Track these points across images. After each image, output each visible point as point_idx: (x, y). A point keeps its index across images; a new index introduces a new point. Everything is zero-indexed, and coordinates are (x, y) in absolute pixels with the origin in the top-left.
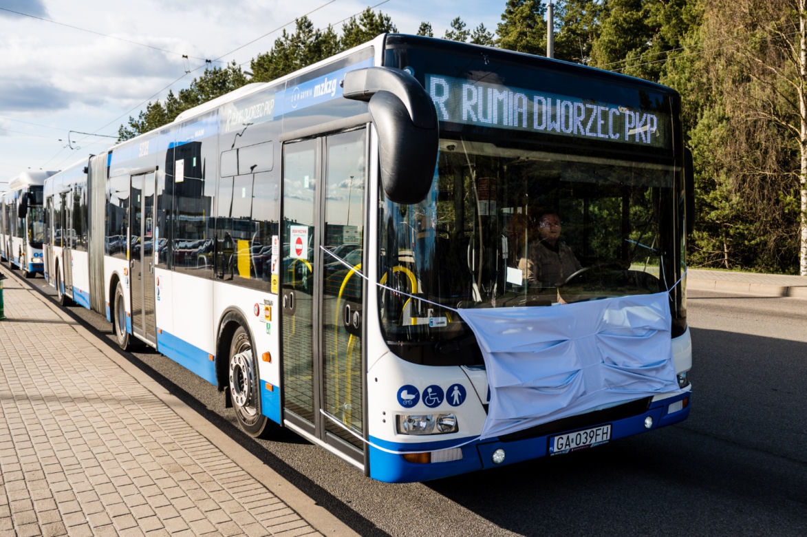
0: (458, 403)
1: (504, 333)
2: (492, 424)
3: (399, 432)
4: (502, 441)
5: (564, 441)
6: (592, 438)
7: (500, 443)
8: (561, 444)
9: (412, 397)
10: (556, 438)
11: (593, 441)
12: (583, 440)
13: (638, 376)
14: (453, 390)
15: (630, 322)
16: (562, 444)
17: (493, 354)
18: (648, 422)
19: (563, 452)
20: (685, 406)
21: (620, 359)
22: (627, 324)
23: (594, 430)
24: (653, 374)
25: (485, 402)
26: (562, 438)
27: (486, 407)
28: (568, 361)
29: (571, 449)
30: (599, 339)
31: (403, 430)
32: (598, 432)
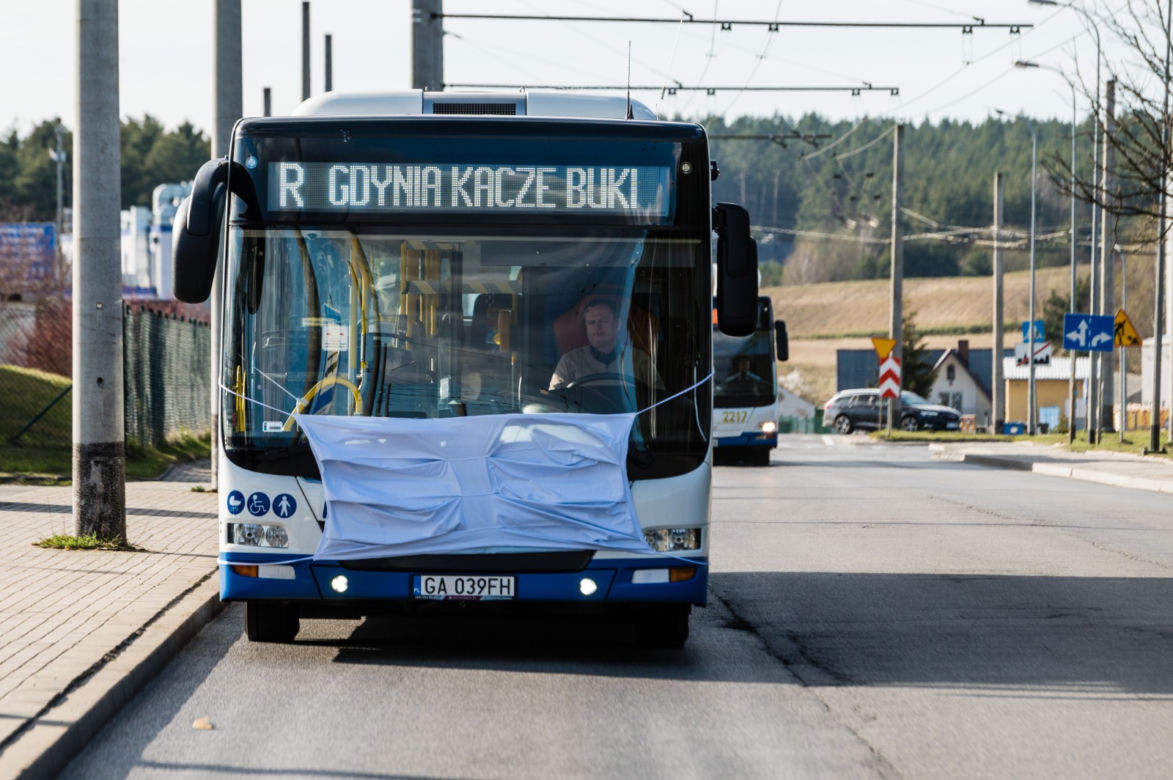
0: (287, 515)
1: (347, 443)
2: (328, 543)
3: (231, 540)
4: (346, 566)
5: (435, 584)
6: (482, 588)
7: (343, 568)
8: (429, 587)
9: (238, 503)
10: (424, 578)
11: (485, 593)
12: (468, 589)
13: (556, 515)
14: (282, 500)
16: (433, 588)
17: (326, 463)
18: (588, 587)
19: (434, 598)
21: (527, 492)
23: (487, 578)
24: (585, 516)
25: (321, 518)
26: (433, 580)
27: (322, 525)
28: (444, 485)
29: (447, 597)
30: (492, 463)
31: (234, 539)
32: (493, 583)
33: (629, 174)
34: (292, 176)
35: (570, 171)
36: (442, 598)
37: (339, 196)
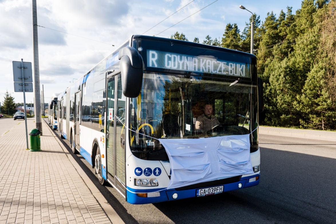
0: (158, 175)
1: (178, 148)
2: (172, 183)
3: (135, 185)
4: (177, 190)
5: (203, 191)
6: (215, 190)
7: (176, 191)
8: (201, 192)
9: (140, 172)
10: (200, 190)
11: (216, 192)
12: (211, 191)
13: (235, 167)
14: (156, 170)
15: (232, 146)
16: (202, 193)
17: (172, 156)
18: (240, 185)
19: (203, 196)
20: (257, 180)
21: (227, 160)
22: (231, 146)
23: (216, 187)
24: (242, 166)
25: (169, 175)
26: (202, 190)
27: (170, 177)
28: (204, 160)
29: (206, 195)
30: (218, 152)
31: (137, 184)
32: (218, 188)
33: (243, 66)
34: (153, 56)
35: (230, 64)
36: (204, 196)
37: (168, 64)
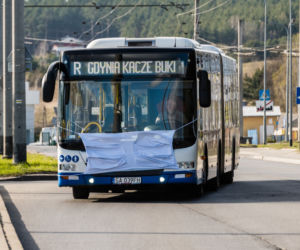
0: (76, 161)
2: (88, 169)
7: (92, 176)
9: (63, 159)
10: (115, 178)
11: (133, 182)
12: (128, 181)
14: (75, 157)
17: (88, 147)
18: (162, 179)
23: (133, 178)
26: (118, 179)
27: (86, 164)
31: (62, 169)
33: (173, 63)
34: (77, 66)
35: (156, 62)
36: (120, 184)
37: (91, 71)
